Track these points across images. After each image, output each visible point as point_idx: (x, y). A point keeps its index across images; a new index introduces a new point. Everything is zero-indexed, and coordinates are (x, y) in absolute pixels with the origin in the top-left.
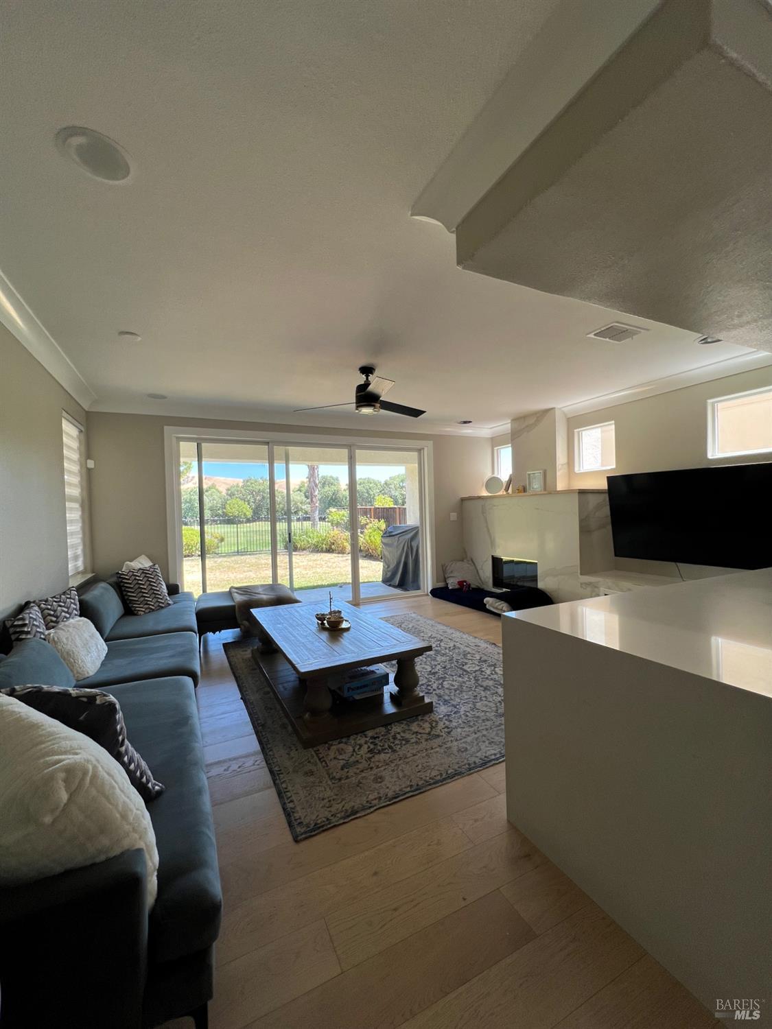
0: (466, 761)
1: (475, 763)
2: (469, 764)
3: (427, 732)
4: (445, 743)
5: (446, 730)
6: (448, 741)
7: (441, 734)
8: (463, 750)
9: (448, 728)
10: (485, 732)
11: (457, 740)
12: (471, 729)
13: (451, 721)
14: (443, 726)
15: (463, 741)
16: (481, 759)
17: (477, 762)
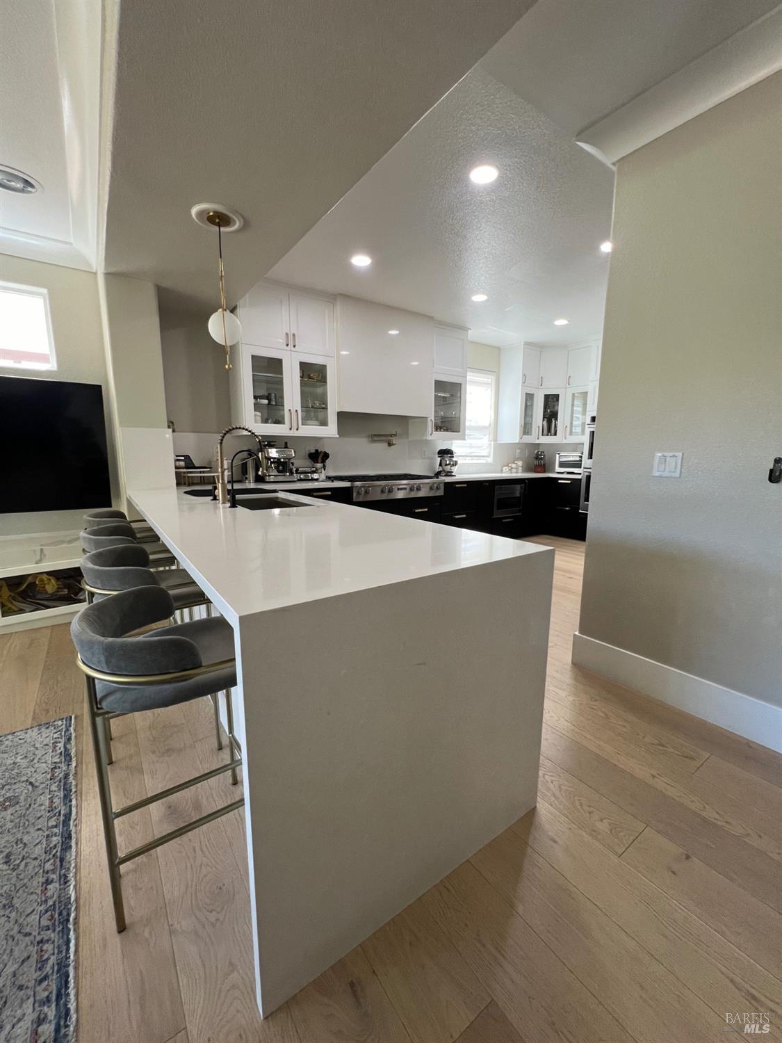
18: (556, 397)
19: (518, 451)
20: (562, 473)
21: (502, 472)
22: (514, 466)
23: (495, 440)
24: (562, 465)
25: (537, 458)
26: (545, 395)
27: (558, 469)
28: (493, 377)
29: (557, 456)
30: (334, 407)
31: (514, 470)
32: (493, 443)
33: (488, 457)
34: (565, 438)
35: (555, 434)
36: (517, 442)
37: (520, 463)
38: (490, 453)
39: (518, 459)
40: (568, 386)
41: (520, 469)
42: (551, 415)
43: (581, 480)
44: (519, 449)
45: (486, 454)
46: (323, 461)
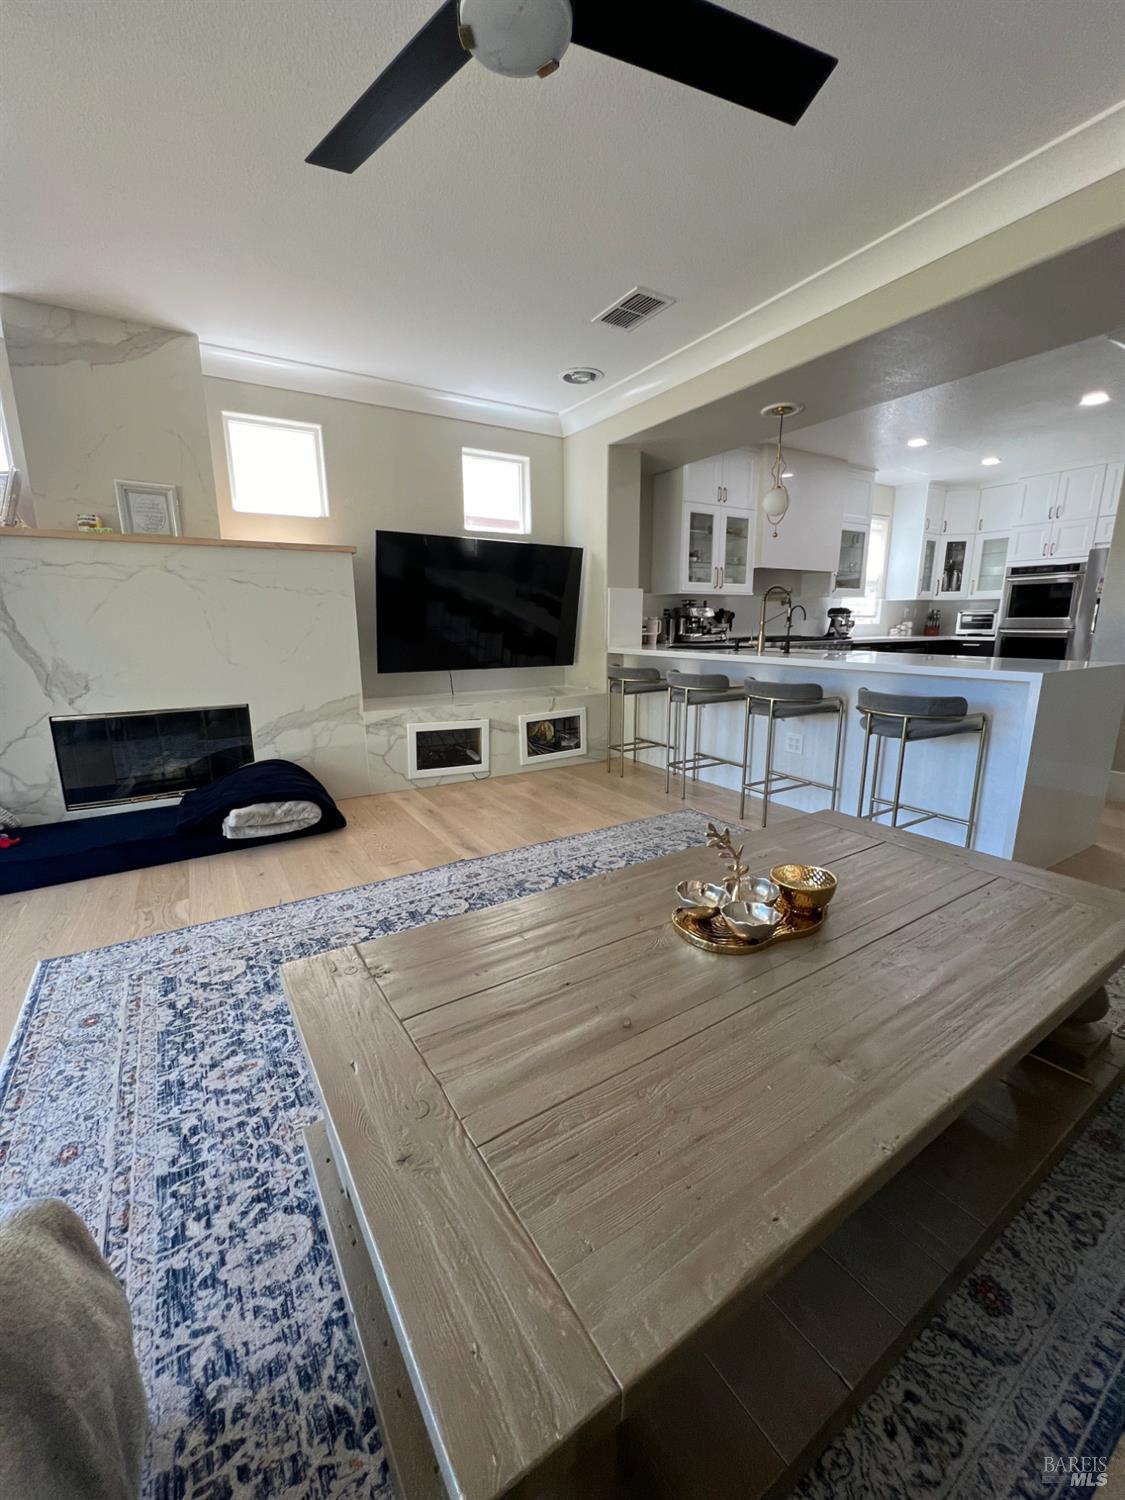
18: (963, 545)
19: (907, 610)
20: (964, 635)
21: (888, 634)
22: (903, 627)
23: (884, 597)
24: (964, 626)
25: (931, 618)
26: (949, 543)
27: (959, 631)
28: (884, 522)
29: (959, 615)
30: (751, 564)
31: (903, 633)
32: (880, 601)
33: (874, 617)
34: (972, 593)
35: (958, 589)
36: (915, 598)
37: (910, 624)
38: (876, 613)
39: (907, 620)
40: (978, 531)
41: (910, 631)
42: (953, 568)
43: (993, 642)
44: (908, 607)
45: (872, 614)
46: (729, 621)
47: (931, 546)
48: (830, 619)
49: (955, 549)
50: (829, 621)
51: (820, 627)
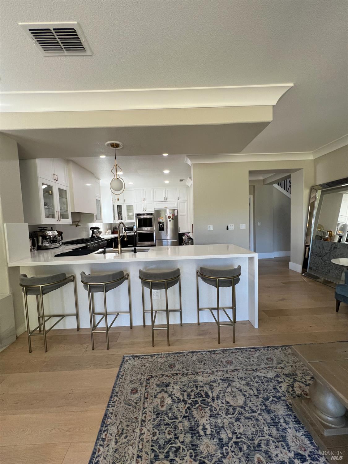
0: (269, 352)
1: (264, 350)
2: (268, 350)
3: (297, 383)
4: (282, 368)
5: (280, 380)
6: (279, 368)
7: (284, 377)
8: (270, 359)
9: (277, 381)
10: (249, 368)
11: (272, 367)
12: (258, 373)
13: (274, 388)
14: (282, 384)
15: (268, 366)
16: (260, 351)
17: (263, 350)
47: (114, 206)
48: (92, 231)
49: (119, 207)
50: (91, 232)
51: (89, 235)
